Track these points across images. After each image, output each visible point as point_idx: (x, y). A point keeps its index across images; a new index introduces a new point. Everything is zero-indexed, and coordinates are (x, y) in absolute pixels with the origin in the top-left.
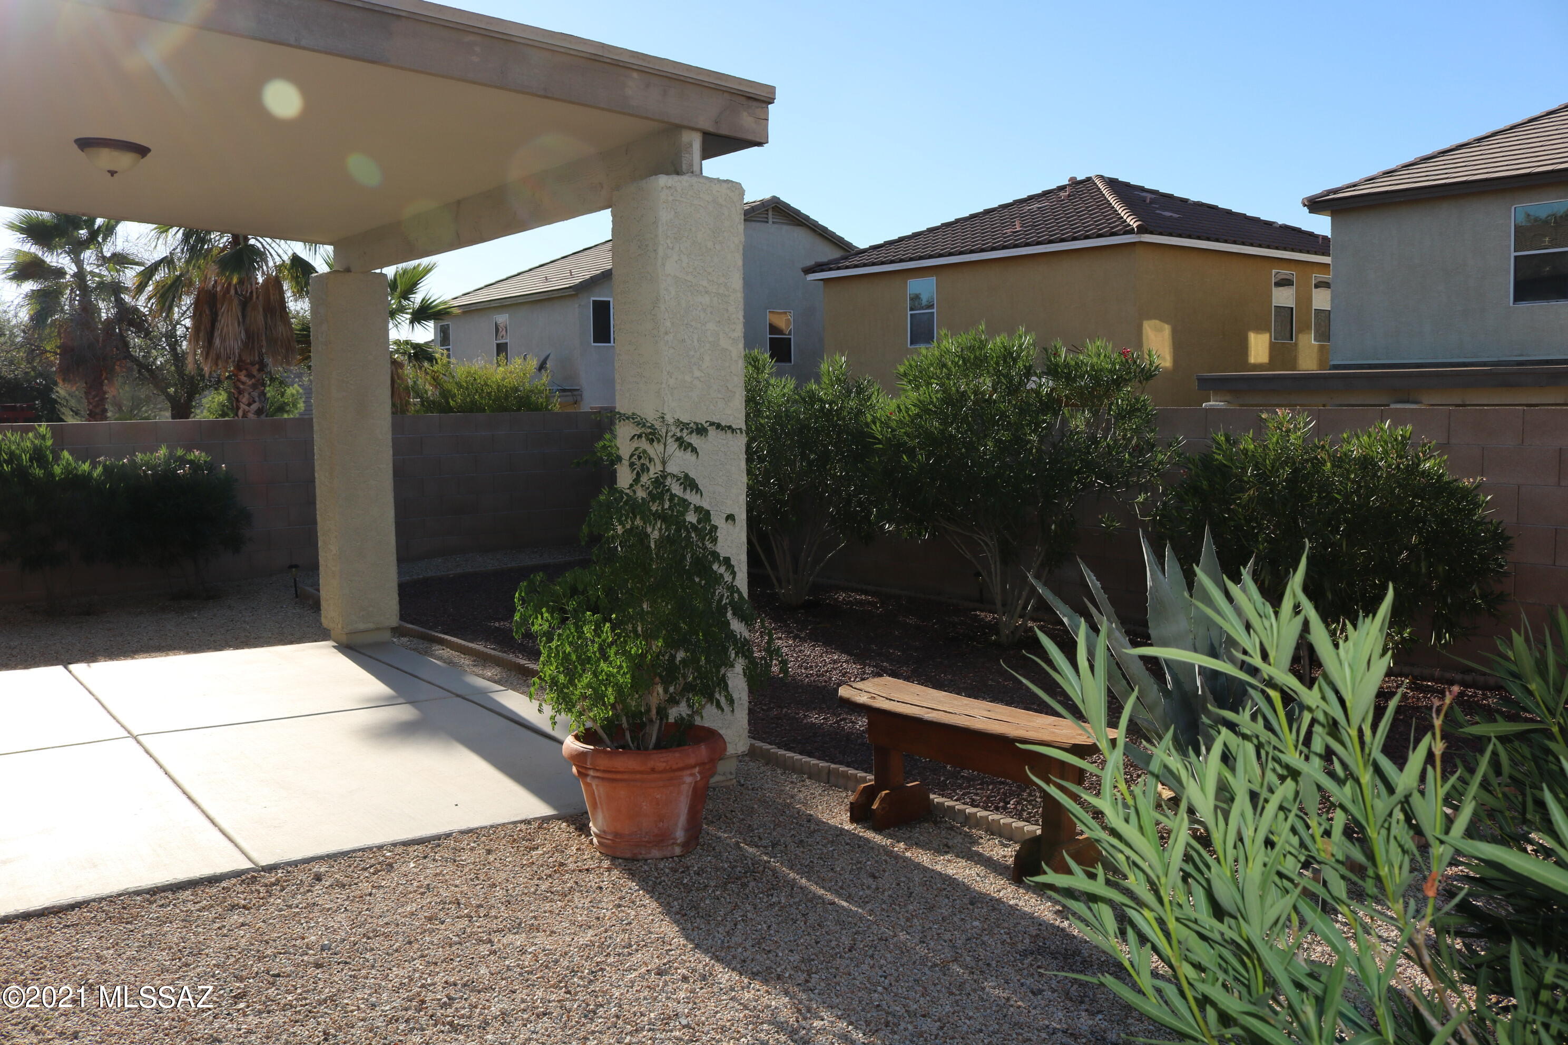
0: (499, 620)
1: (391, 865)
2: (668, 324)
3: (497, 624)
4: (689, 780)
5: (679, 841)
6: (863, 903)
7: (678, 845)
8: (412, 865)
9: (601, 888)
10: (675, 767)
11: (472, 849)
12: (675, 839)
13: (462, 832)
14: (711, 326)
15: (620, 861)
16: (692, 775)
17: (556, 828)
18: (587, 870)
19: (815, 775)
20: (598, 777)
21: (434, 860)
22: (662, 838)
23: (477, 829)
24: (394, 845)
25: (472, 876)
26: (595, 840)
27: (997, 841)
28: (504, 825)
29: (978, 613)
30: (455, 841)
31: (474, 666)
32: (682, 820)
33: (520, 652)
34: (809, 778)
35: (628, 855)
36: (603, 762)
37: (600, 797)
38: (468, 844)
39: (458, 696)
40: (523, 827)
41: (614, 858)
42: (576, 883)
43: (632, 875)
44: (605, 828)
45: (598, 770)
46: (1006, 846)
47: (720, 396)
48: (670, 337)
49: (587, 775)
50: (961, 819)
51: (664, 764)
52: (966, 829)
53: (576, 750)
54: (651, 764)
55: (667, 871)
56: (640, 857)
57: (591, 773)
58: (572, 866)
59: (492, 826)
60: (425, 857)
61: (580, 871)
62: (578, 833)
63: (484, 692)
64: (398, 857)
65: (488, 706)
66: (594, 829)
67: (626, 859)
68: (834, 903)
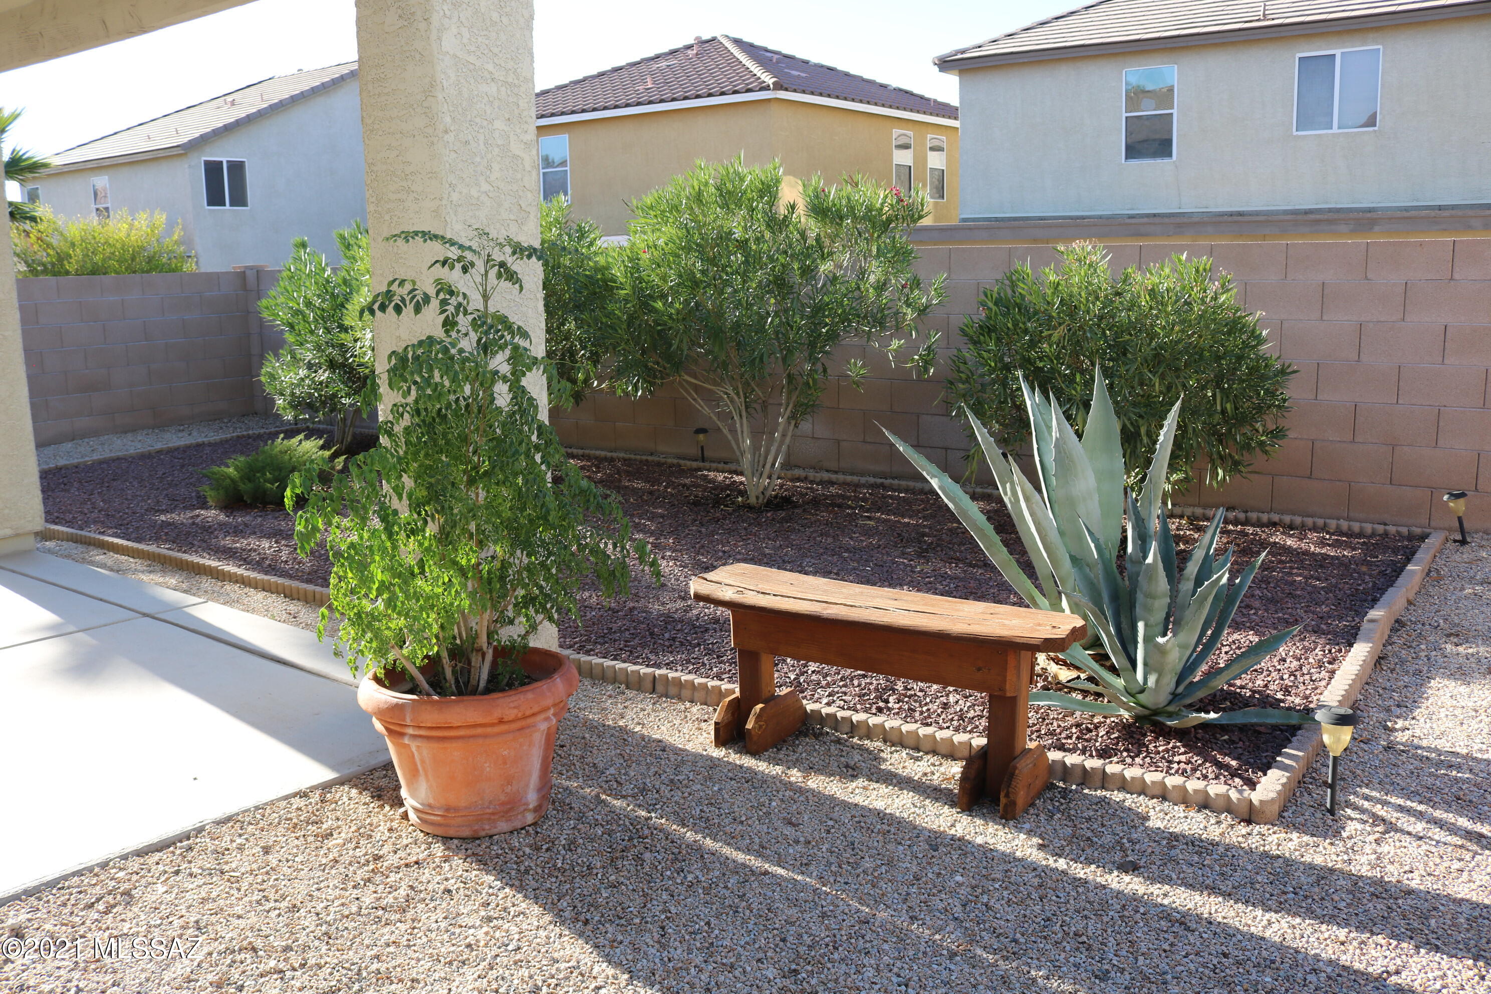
0: (163, 512)
1: (127, 893)
2: (448, 120)
3: (163, 518)
4: (543, 726)
5: (531, 806)
6: (804, 867)
7: (529, 810)
8: (161, 889)
9: (449, 891)
10: (528, 713)
11: (241, 848)
12: (527, 804)
13: (220, 823)
14: (499, 125)
15: (456, 841)
16: (547, 719)
17: (345, 799)
18: (417, 863)
19: (636, 684)
20: (420, 736)
21: (191, 875)
22: (510, 806)
23: (238, 814)
24: (125, 857)
25: (256, 896)
26: (412, 816)
27: (904, 755)
28: (272, 803)
29: (706, 473)
30: (212, 839)
31: (150, 572)
32: (534, 779)
33: (204, 550)
34: (628, 688)
35: (466, 833)
36: (431, 717)
37: (423, 762)
38: (232, 841)
39: (145, 615)
40: (297, 802)
41: (446, 839)
42: (411, 887)
43: (483, 862)
44: (431, 801)
45: (420, 727)
46: (917, 759)
47: (512, 217)
48: (450, 137)
49: (402, 735)
50: (847, 728)
51: (515, 711)
52: (855, 740)
53: (386, 702)
54: (497, 714)
55: (527, 850)
56: (483, 833)
57: (410, 731)
58: (392, 860)
59: (257, 808)
60: (177, 873)
61: (407, 865)
62: (378, 803)
63: (178, 609)
64: (135, 877)
65: (192, 627)
66: (410, 802)
67: (463, 839)
68: (766, 873)
